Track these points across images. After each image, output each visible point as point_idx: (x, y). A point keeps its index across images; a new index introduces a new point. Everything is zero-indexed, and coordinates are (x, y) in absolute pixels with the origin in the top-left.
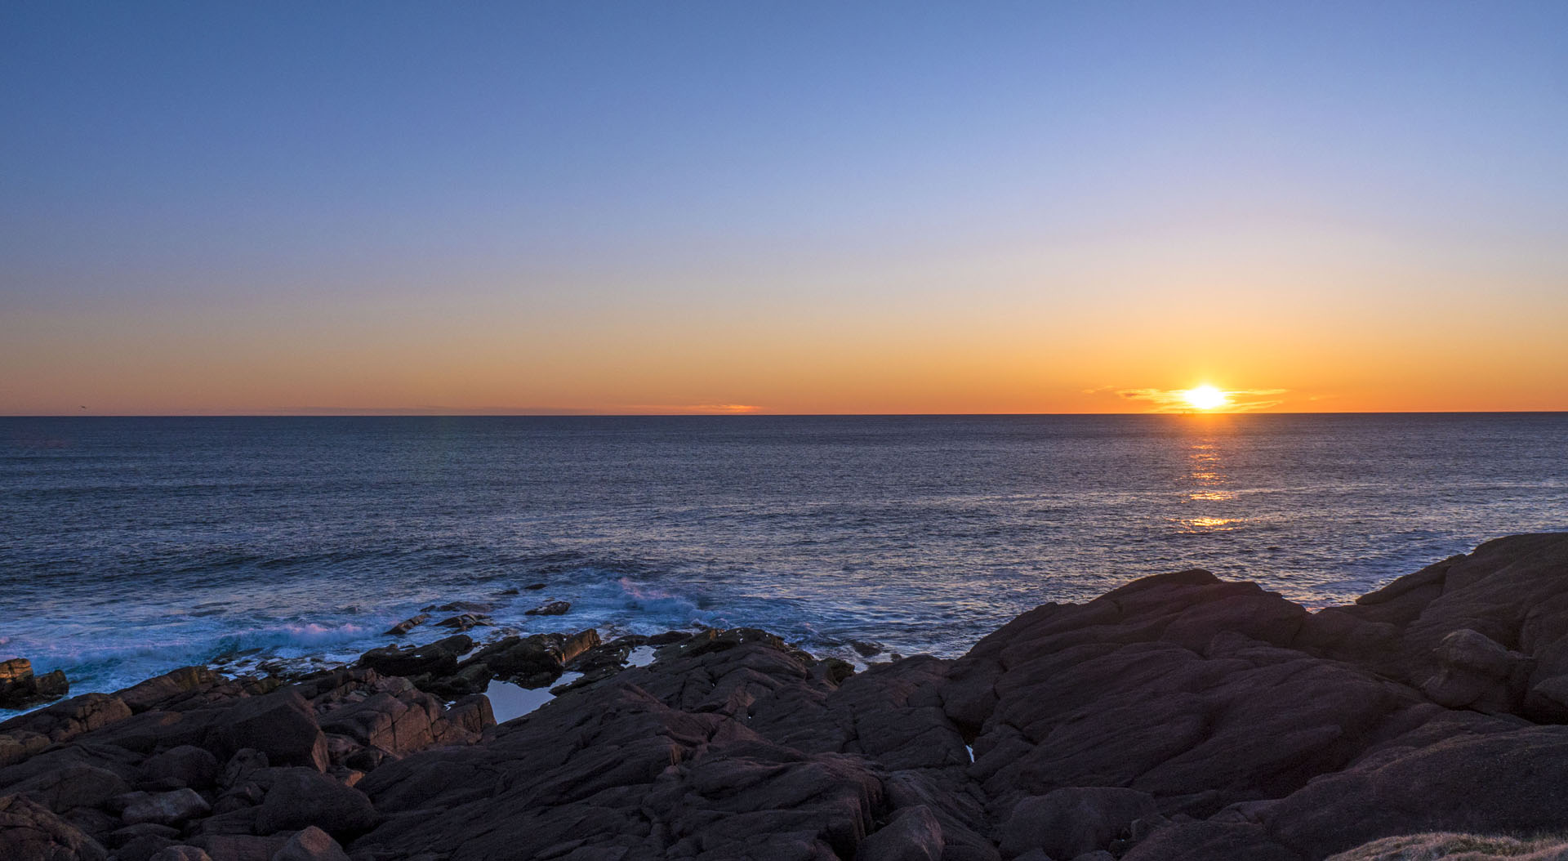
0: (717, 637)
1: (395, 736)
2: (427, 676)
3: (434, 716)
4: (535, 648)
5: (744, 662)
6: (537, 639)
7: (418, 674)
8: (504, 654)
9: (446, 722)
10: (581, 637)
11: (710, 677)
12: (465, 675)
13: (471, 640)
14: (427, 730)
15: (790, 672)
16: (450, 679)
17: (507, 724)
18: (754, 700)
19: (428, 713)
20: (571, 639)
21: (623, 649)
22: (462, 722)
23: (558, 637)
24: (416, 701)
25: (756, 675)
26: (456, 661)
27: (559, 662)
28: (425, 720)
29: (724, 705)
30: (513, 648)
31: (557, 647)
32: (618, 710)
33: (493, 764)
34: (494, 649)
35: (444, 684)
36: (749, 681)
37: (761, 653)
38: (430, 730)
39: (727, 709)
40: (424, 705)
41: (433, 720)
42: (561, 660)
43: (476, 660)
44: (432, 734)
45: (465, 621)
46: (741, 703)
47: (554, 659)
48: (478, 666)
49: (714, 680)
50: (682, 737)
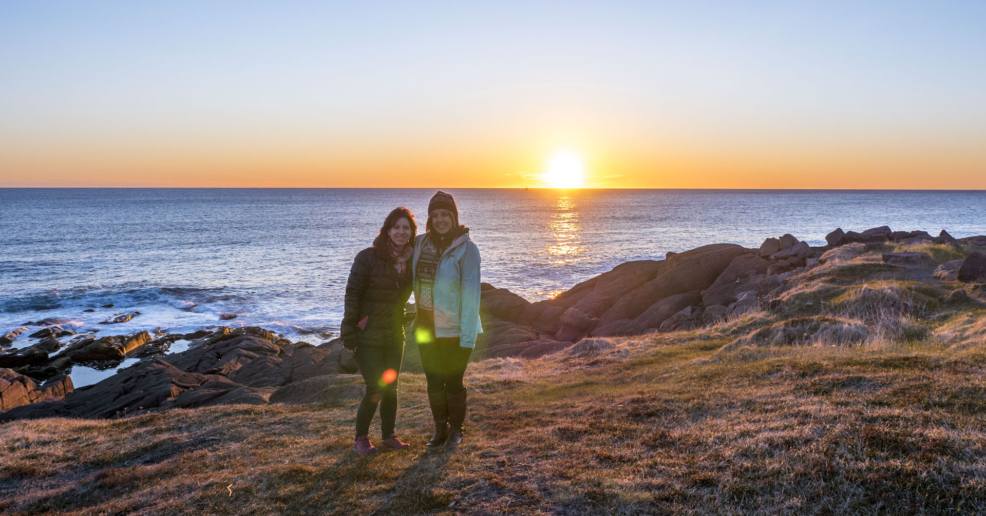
0: (230, 332)
1: (2, 400)
2: (26, 367)
3: (30, 388)
4: (105, 345)
5: (239, 345)
6: (106, 340)
7: (20, 367)
8: (82, 350)
9: (39, 392)
10: (137, 337)
11: (217, 356)
12: (54, 365)
13: (58, 343)
14: (25, 396)
15: (267, 350)
16: (44, 368)
17: (80, 389)
18: (241, 366)
19: (25, 386)
20: (130, 339)
21: (166, 343)
22: (51, 392)
23: (122, 338)
24: (17, 379)
25: (245, 352)
26: (48, 357)
27: (122, 353)
28: (23, 390)
29: (221, 370)
30: (89, 346)
31: (120, 344)
32: (147, 373)
33: (68, 409)
34: (75, 347)
35: (39, 371)
36: (240, 356)
37: (250, 339)
38: (27, 396)
39: (223, 372)
40: (23, 381)
41: (29, 391)
42: (123, 352)
43: (63, 355)
44: (29, 399)
45: (54, 331)
46: (232, 368)
47: (118, 352)
48: (64, 359)
49: (219, 356)
50: (182, 384)
